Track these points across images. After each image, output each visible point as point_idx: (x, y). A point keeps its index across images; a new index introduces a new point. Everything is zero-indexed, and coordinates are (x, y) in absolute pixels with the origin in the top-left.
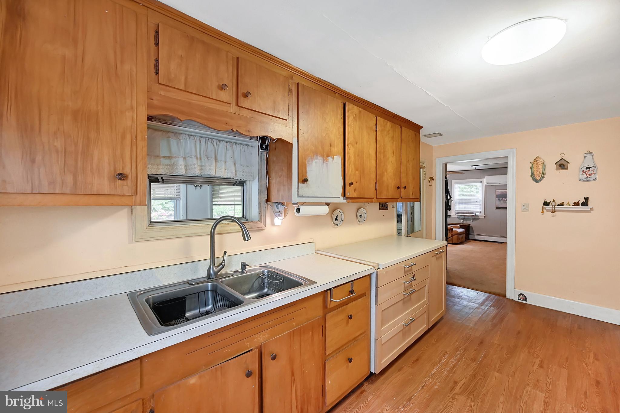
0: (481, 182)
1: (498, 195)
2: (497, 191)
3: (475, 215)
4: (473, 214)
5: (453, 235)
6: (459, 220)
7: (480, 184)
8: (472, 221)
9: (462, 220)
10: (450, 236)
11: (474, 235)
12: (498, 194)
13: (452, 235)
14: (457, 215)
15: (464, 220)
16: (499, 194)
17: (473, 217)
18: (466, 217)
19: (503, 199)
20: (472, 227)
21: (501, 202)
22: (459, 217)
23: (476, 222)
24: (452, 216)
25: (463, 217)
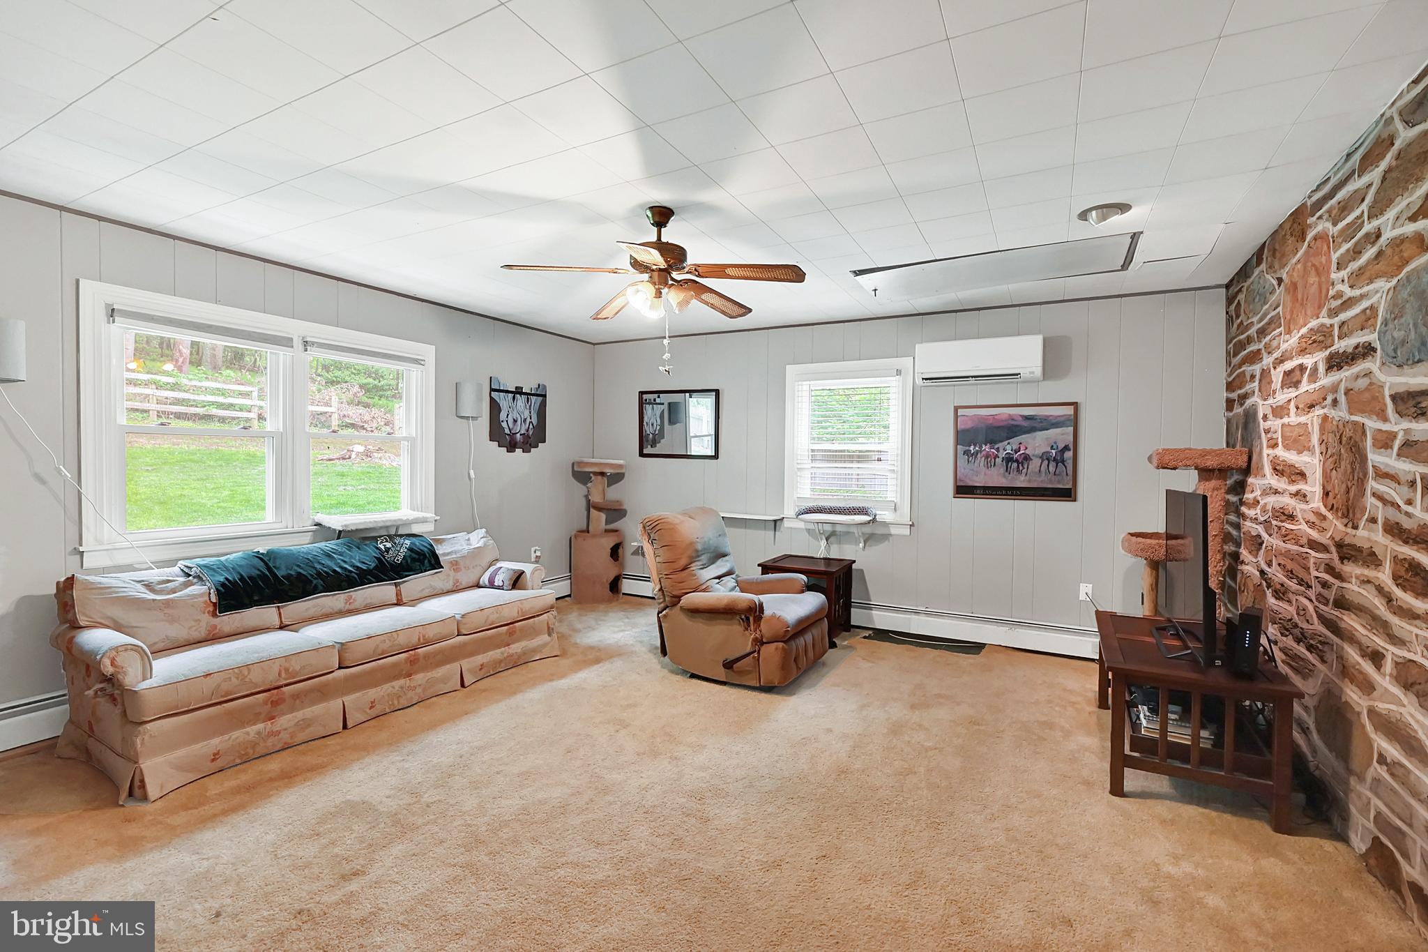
0: (899, 372)
1: (965, 431)
2: (960, 412)
3: (874, 520)
4: (867, 514)
5: (763, 643)
6: (811, 539)
7: (894, 381)
8: (861, 545)
9: (823, 543)
10: (748, 649)
11: (868, 607)
12: (963, 427)
13: (760, 642)
14: (806, 521)
15: (832, 539)
16: (969, 425)
17: (868, 529)
18: (838, 528)
19: (984, 447)
20: (862, 571)
21: (977, 462)
22: (811, 526)
23: (877, 550)
24: (786, 524)
25: (828, 528)
